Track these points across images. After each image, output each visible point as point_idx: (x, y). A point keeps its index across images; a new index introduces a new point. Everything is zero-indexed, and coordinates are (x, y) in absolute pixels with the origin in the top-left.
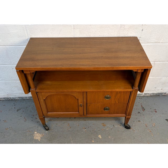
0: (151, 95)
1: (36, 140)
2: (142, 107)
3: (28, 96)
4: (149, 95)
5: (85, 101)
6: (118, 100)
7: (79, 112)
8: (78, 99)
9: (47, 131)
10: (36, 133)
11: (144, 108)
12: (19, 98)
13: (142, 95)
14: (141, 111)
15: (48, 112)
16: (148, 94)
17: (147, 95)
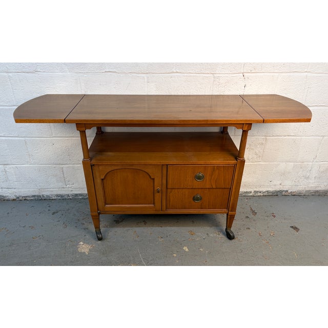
0: (265, 194)
1: (81, 253)
2: (251, 209)
3: (71, 193)
4: (262, 194)
5: (164, 182)
6: (216, 181)
7: (154, 204)
8: (153, 179)
9: (100, 242)
10: (81, 243)
11: (256, 211)
12: (57, 196)
13: (251, 194)
14: (251, 216)
15: (106, 204)
16: (261, 192)
17: (259, 194)
